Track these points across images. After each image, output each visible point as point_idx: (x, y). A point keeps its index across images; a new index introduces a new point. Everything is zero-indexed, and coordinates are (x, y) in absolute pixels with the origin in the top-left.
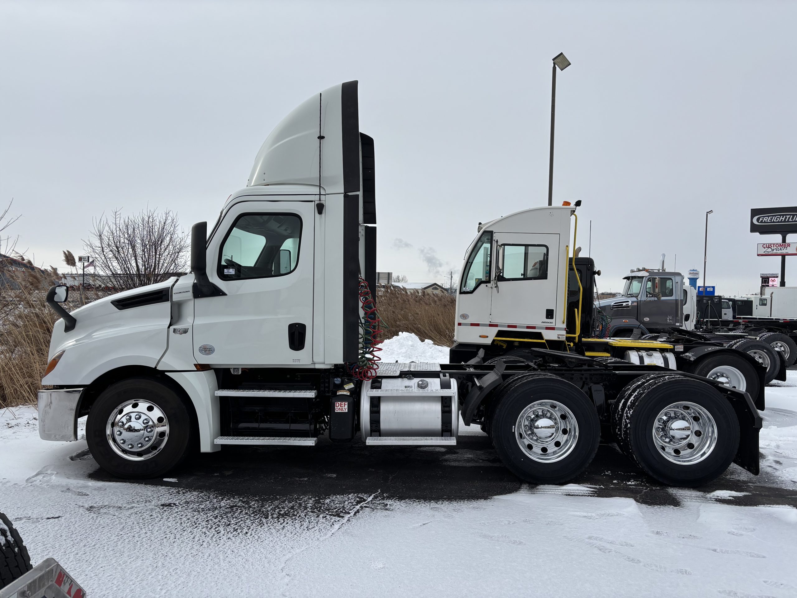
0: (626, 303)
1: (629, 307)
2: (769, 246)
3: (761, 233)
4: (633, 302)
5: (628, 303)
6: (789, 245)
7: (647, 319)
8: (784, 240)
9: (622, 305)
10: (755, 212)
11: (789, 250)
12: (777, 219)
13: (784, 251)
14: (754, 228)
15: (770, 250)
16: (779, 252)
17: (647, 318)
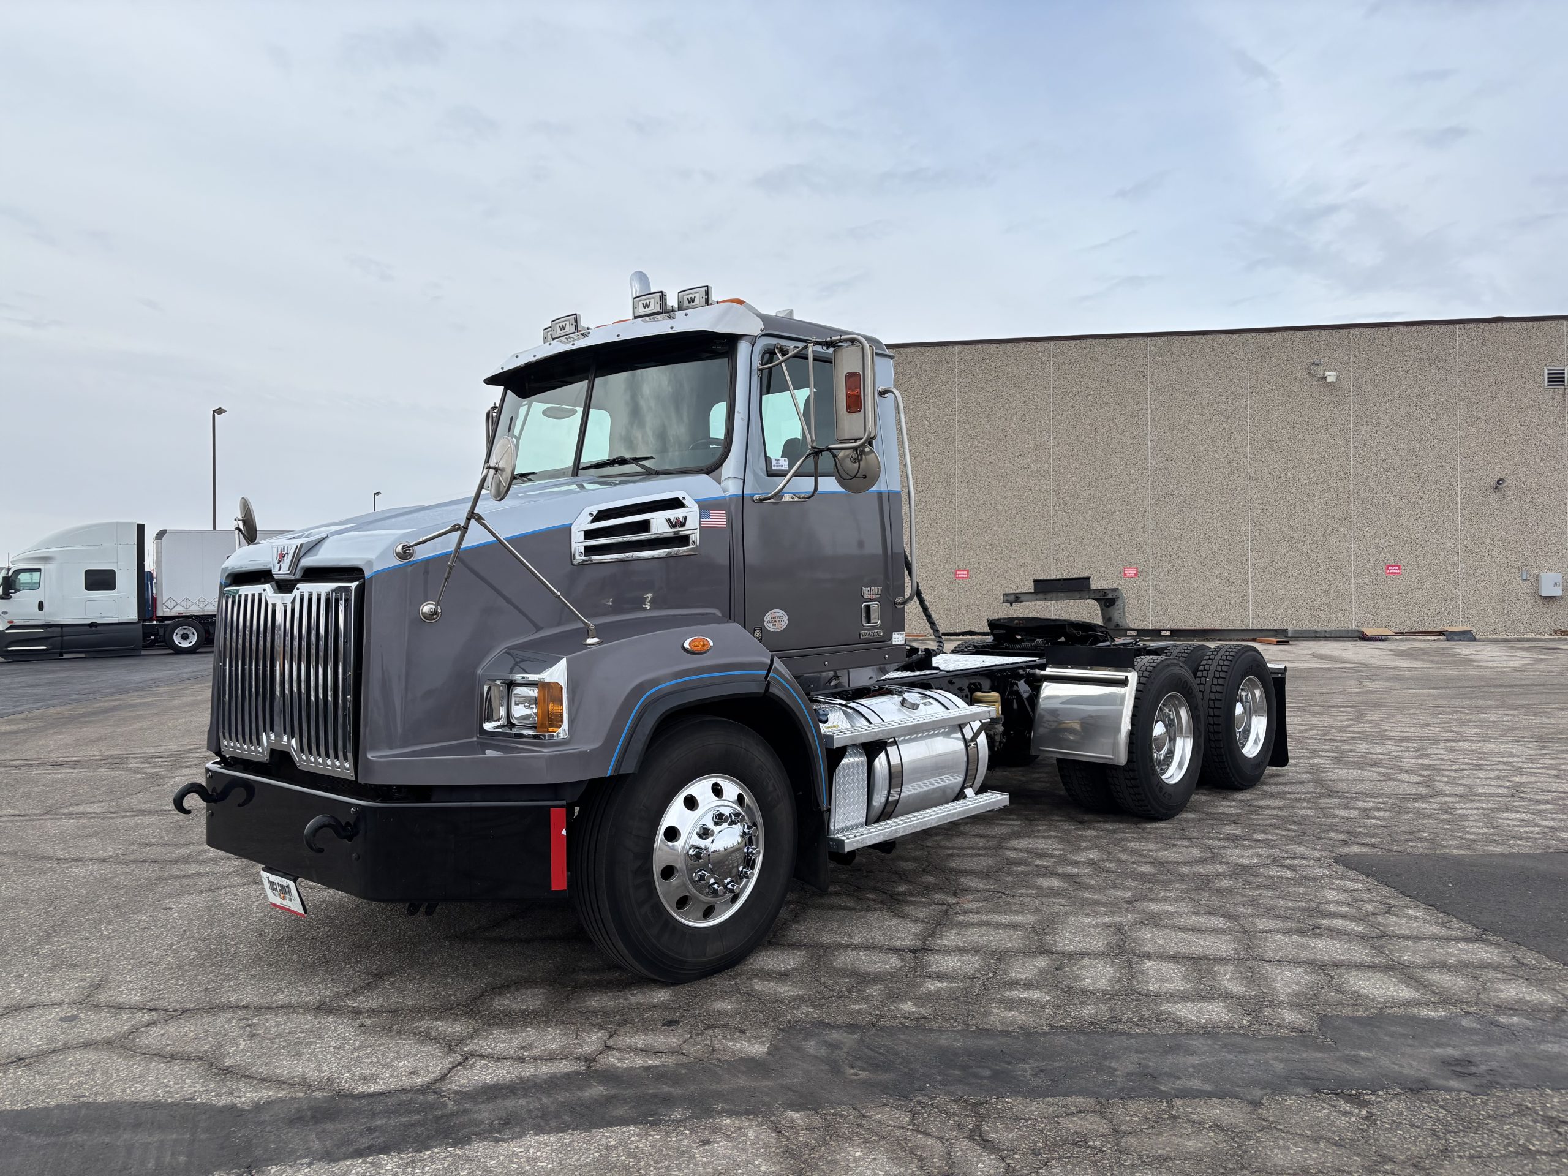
1: (685, 540)
4: (704, 508)
5: (675, 514)
7: (776, 621)
17: (778, 613)
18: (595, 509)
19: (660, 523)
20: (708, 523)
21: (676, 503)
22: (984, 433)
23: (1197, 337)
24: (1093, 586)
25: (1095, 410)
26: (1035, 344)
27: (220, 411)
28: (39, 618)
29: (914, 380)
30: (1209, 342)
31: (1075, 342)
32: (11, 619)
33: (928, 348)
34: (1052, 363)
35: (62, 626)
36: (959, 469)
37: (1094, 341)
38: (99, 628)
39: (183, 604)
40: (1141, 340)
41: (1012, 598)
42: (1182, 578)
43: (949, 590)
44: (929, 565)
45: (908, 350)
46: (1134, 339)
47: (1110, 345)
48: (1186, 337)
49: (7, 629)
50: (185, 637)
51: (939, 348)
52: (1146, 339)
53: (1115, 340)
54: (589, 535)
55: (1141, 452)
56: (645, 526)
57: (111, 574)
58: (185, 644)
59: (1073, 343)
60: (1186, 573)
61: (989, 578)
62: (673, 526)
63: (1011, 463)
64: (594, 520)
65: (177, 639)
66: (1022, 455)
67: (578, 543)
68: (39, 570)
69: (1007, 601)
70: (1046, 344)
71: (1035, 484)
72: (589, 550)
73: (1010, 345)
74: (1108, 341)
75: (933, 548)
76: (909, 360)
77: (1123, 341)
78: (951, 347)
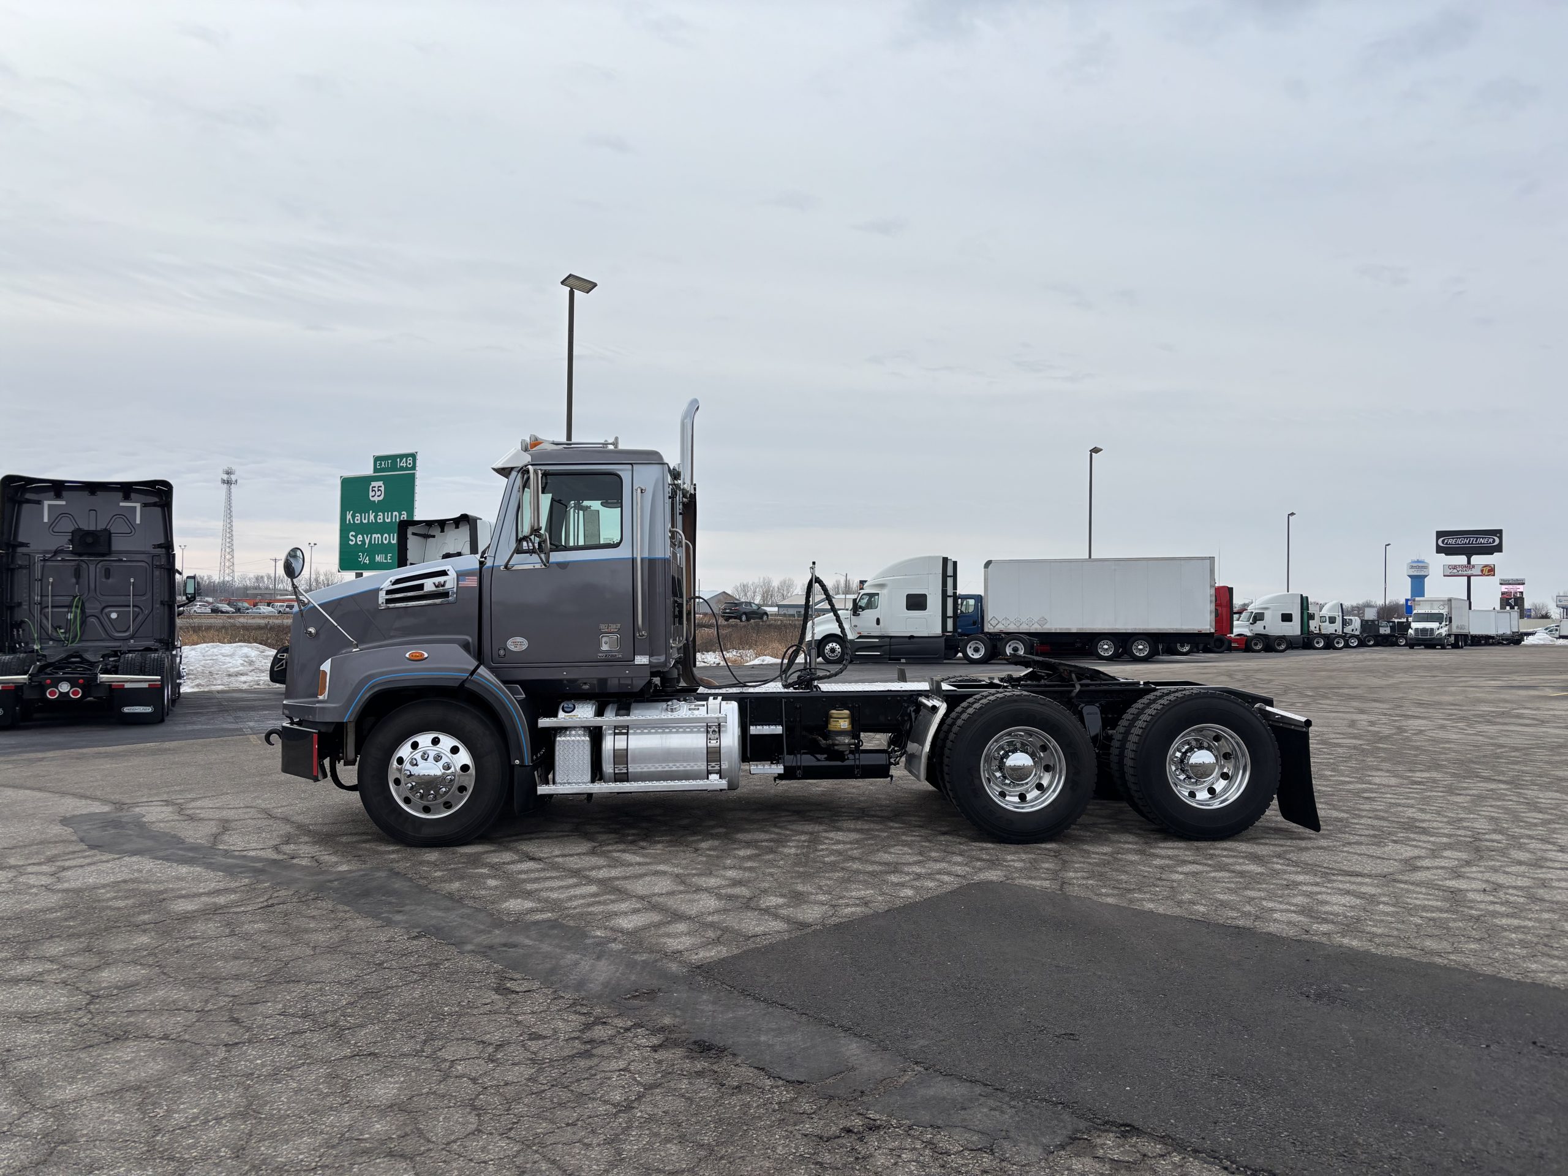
0: (437, 580)
1: (446, 594)
2: (1455, 567)
3: (1446, 554)
4: (460, 575)
5: (441, 579)
6: (1474, 566)
7: (517, 644)
8: (1469, 562)
9: (421, 587)
10: (1440, 534)
11: (1474, 571)
12: (1462, 541)
13: (1469, 572)
14: (1439, 550)
15: (1455, 571)
16: (1465, 573)
17: (519, 639)
18: (393, 579)
19: (429, 585)
20: (462, 584)
21: (444, 573)
27: (1096, 450)
28: (876, 631)
32: (860, 631)
35: (891, 637)
38: (915, 640)
39: (1004, 622)
49: (857, 638)
50: (976, 650)
54: (388, 592)
56: (421, 586)
57: (924, 597)
58: (976, 656)
62: (437, 587)
64: (394, 584)
65: (970, 652)
67: (382, 597)
68: (878, 594)
72: (388, 601)
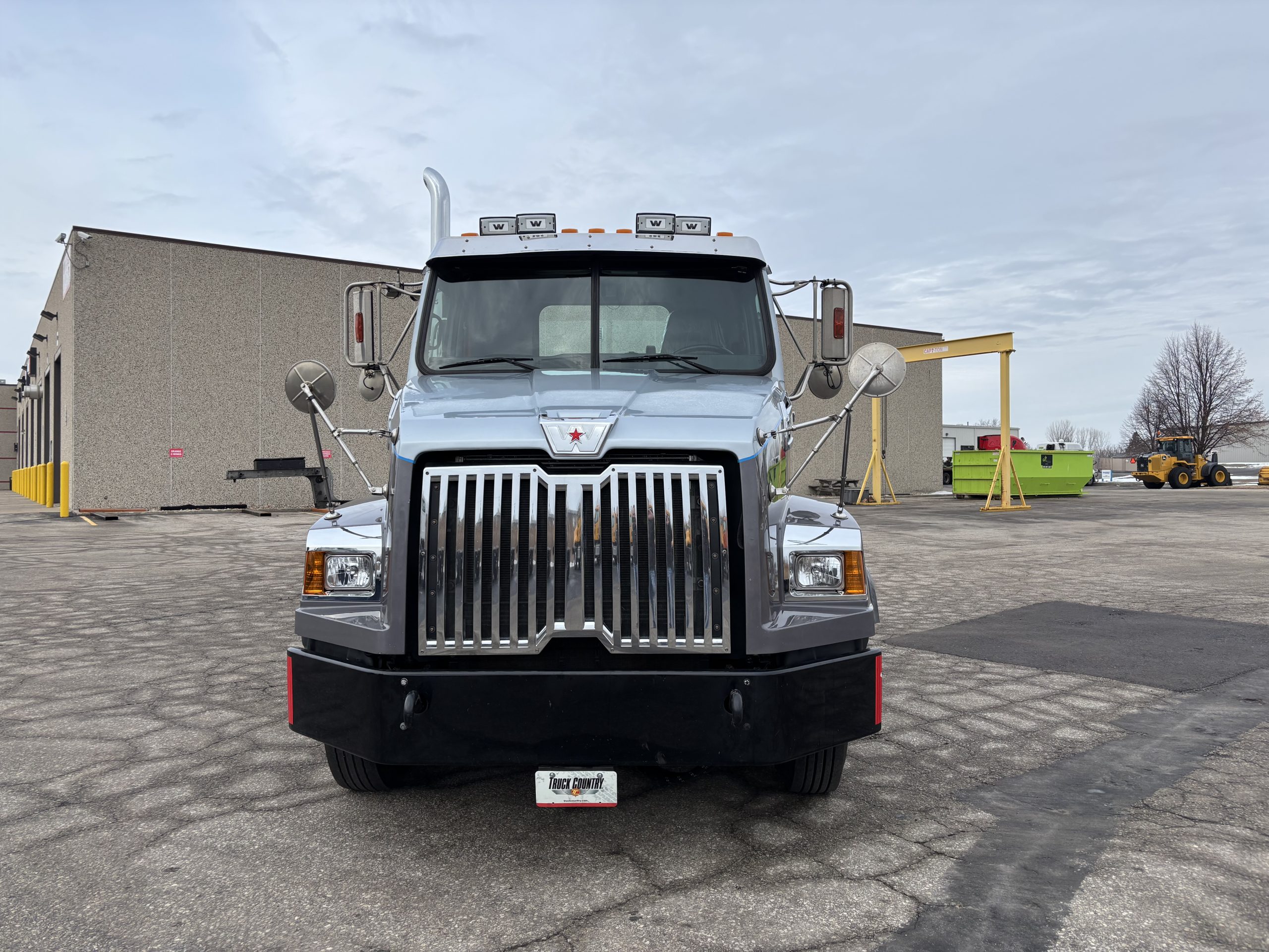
22: (198, 325)
23: (378, 270)
24: (308, 465)
25: (297, 317)
26: (246, 253)
29: (127, 267)
30: (387, 275)
31: (281, 258)
33: (141, 240)
34: (261, 272)
36: (174, 355)
37: (297, 260)
40: (335, 265)
41: (236, 475)
42: (365, 460)
43: (163, 467)
44: (142, 444)
45: (121, 238)
46: (329, 263)
47: (310, 265)
48: (370, 268)
51: (153, 242)
52: (338, 265)
53: (314, 262)
55: (334, 356)
59: (279, 258)
60: (369, 456)
61: (203, 457)
63: (224, 355)
66: (234, 349)
69: (232, 478)
70: (255, 255)
71: (246, 376)
73: (223, 250)
74: (308, 261)
75: (147, 427)
76: (121, 248)
77: (321, 263)
78: (165, 243)
